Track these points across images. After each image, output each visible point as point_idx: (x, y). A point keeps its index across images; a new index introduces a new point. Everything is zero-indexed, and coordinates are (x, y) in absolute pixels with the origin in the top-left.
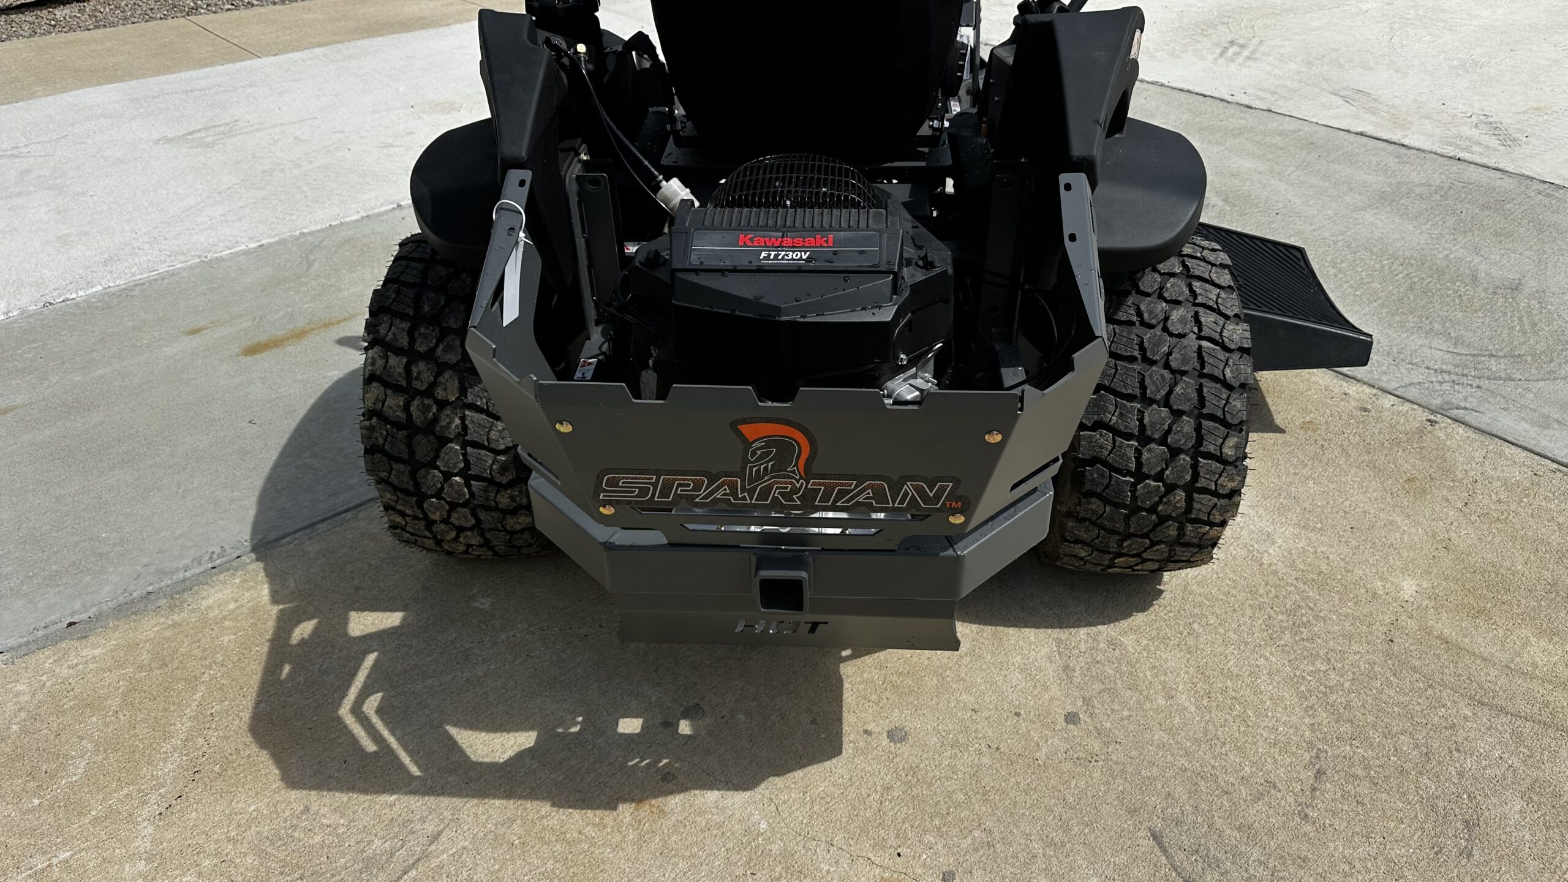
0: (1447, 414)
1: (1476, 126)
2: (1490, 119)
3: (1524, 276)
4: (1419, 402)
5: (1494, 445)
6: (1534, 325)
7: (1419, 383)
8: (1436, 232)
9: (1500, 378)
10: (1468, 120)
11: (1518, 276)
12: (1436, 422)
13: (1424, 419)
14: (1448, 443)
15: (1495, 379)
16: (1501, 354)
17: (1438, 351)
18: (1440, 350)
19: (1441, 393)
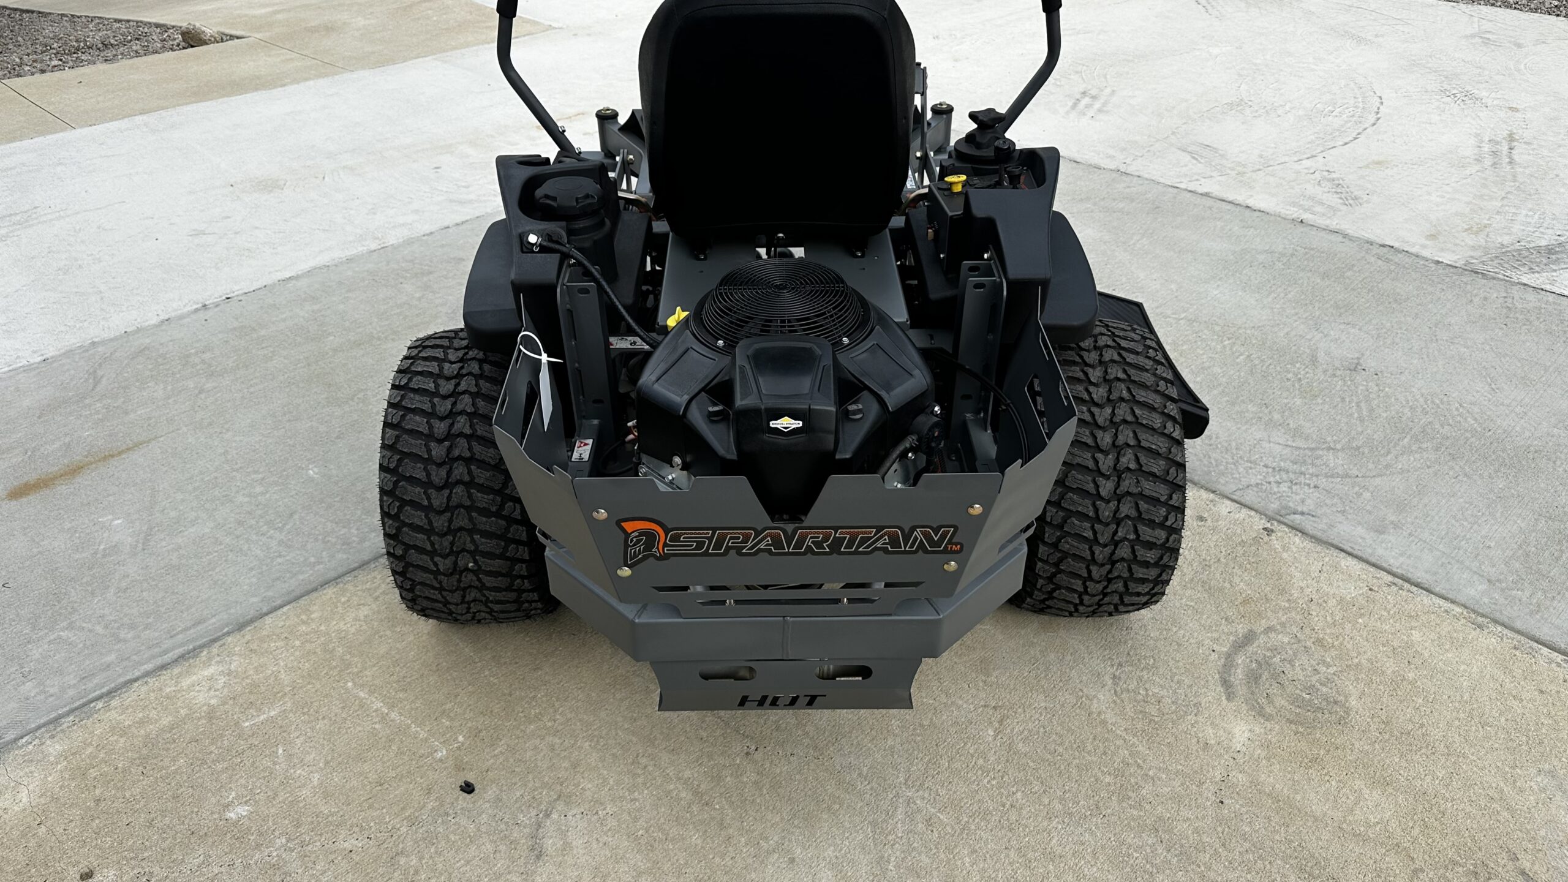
0: (1286, 521)
1: (1319, 183)
2: (1333, 176)
3: (1363, 355)
4: (1256, 507)
5: (1331, 556)
6: (1371, 410)
7: (1257, 484)
8: (1278, 306)
9: (1338, 475)
10: (1312, 176)
11: (1357, 355)
12: (1272, 531)
13: (1261, 527)
14: (1285, 555)
15: (1332, 476)
16: (1339, 446)
17: (1277, 446)
18: (1279, 444)
19: (1279, 495)
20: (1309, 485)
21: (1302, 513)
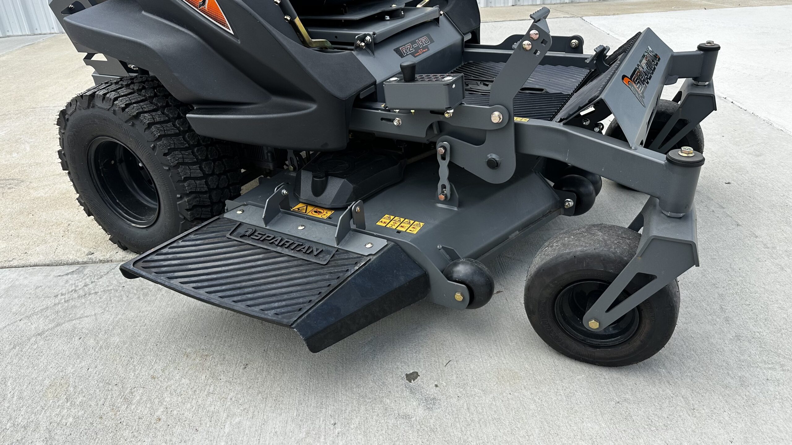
0: (80, 265)
4: (100, 264)
7: (101, 278)
16: (33, 339)
17: (88, 314)
18: (87, 317)
19: (85, 278)
20: (62, 294)
21: (67, 274)
